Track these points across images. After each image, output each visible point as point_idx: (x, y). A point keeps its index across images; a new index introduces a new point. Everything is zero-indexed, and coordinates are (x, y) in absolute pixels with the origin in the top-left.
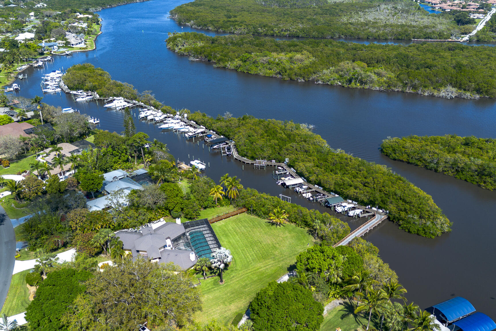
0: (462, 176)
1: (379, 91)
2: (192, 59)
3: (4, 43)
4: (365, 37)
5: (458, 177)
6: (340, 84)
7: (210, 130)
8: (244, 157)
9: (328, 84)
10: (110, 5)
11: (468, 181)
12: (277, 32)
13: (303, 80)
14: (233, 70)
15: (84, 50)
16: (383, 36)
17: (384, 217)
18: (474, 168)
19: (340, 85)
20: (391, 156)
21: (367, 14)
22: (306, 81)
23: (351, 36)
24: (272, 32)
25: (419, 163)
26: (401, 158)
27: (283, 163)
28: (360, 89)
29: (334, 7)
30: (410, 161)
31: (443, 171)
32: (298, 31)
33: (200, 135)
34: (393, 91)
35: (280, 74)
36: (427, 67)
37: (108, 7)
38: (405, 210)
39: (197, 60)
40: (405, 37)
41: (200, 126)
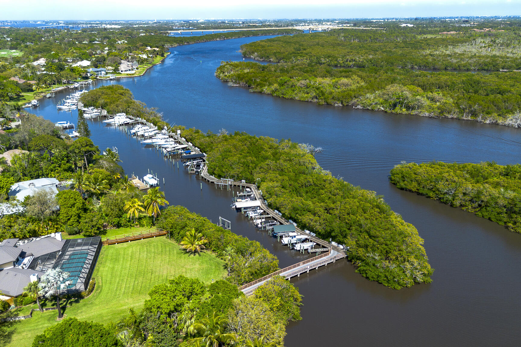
0: (485, 214)
1: (429, 117)
2: (231, 84)
3: (51, 66)
4: (443, 67)
5: (480, 214)
6: (383, 109)
7: (195, 147)
8: (212, 175)
9: (368, 109)
10: (188, 42)
11: (493, 220)
12: (341, 62)
13: (341, 105)
14: (268, 94)
15: (130, 76)
16: (464, 66)
17: (342, 255)
18: (501, 202)
19: (383, 111)
20: (398, 184)
21: (456, 47)
22: (344, 105)
23: (425, 66)
24: (336, 62)
25: (431, 194)
26: (409, 187)
27: (253, 184)
28: (406, 114)
29: (421, 41)
30: (421, 191)
31: (461, 205)
32: (365, 61)
33: (180, 151)
34: (446, 118)
35: (316, 98)
36: (499, 93)
37: (186, 44)
38: (366, 247)
39: (237, 85)
40: (492, 68)
41: (188, 142)
